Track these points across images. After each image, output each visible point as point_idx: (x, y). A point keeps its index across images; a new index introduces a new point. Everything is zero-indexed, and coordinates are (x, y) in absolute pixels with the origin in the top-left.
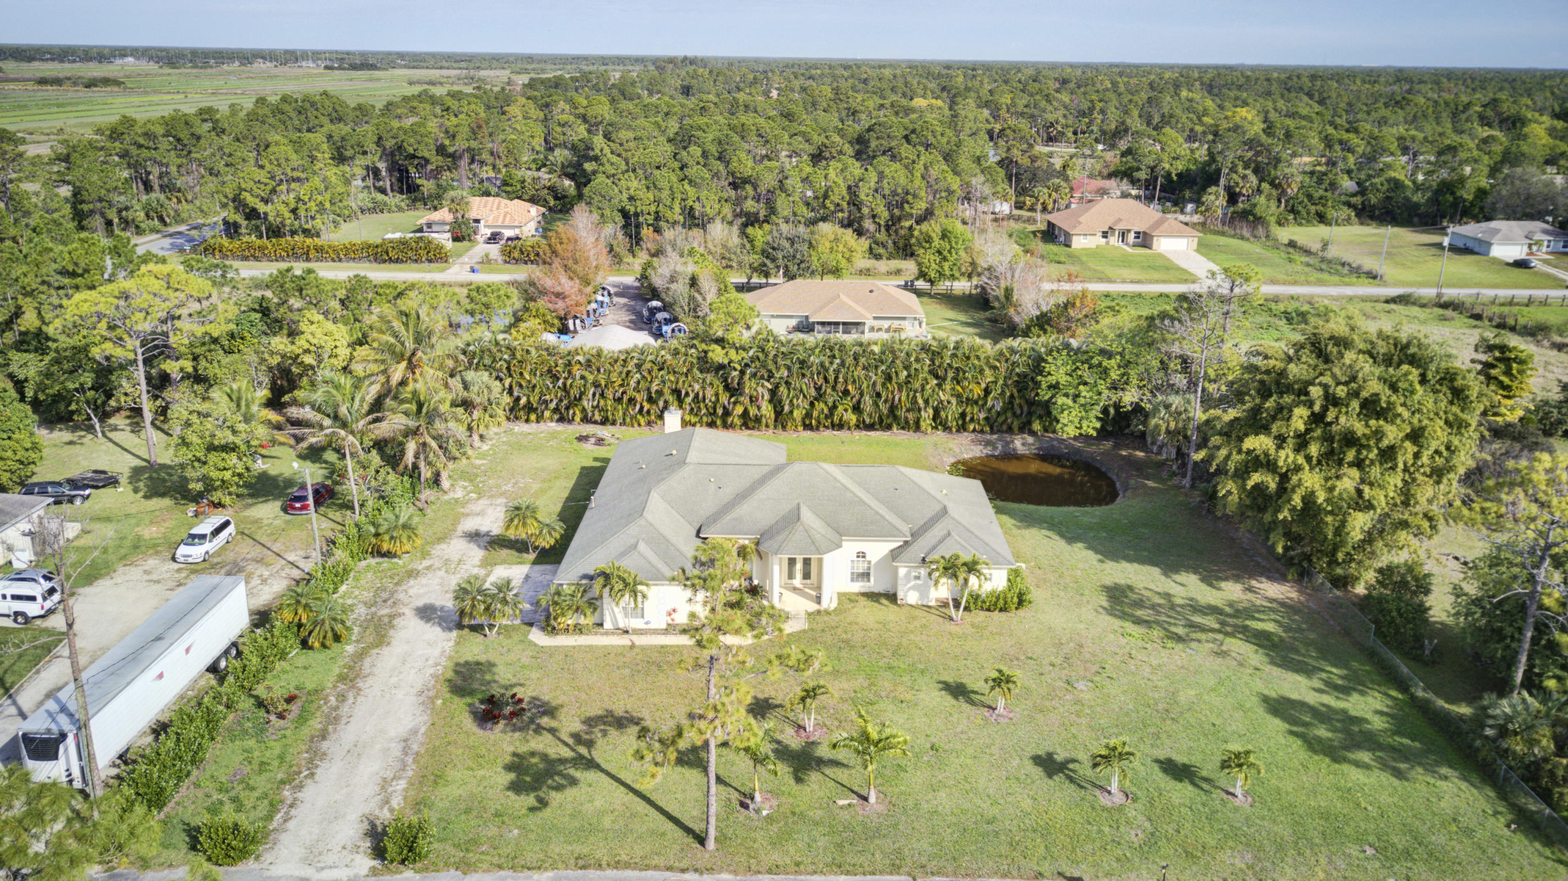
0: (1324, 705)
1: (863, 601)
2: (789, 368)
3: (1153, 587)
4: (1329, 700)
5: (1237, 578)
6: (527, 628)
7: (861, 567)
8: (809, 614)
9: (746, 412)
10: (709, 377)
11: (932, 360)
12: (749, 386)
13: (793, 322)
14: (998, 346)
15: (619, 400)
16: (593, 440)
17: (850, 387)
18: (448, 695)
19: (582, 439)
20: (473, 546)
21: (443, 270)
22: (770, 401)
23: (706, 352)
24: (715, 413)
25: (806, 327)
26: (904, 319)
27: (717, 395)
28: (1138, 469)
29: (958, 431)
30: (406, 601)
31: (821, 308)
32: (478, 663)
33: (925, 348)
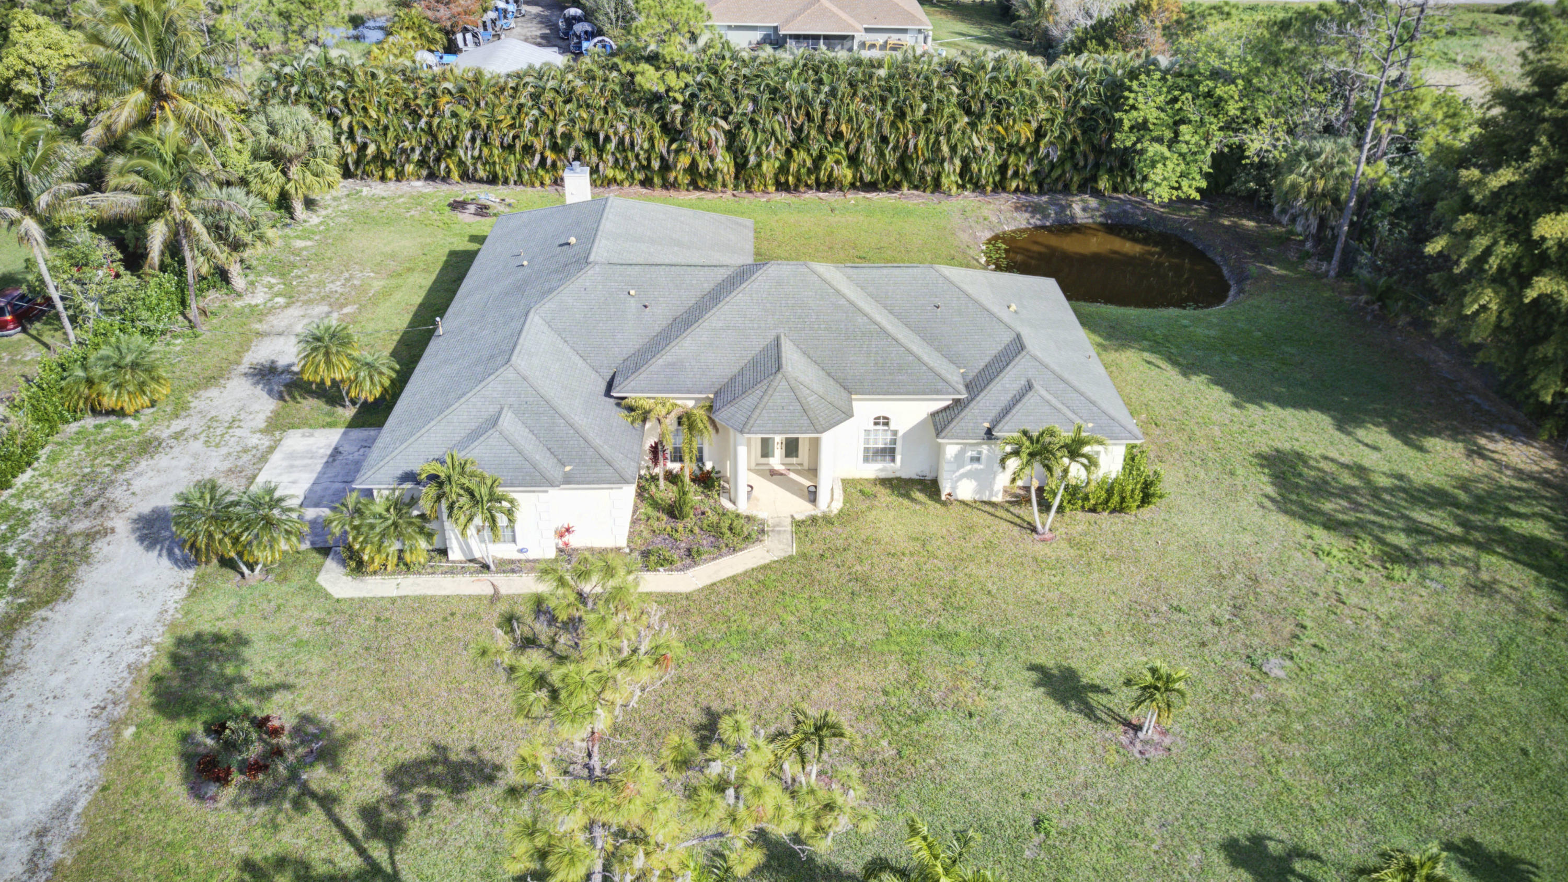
1: (885, 496)
2: (754, 100)
3: (1333, 454)
5: (1454, 435)
6: (316, 558)
7: (881, 439)
8: (798, 524)
9: (694, 164)
10: (639, 113)
11: (963, 88)
12: (698, 126)
13: (758, 36)
14: (1055, 67)
15: (510, 148)
16: (472, 208)
17: (843, 128)
18: (150, 715)
19: (458, 206)
20: (260, 392)
22: (729, 148)
23: (632, 75)
24: (648, 167)
25: (776, 40)
26: (904, 31)
27: (651, 139)
28: (1253, 248)
29: (994, 190)
30: (123, 504)
31: (795, 16)
32: (218, 638)
33: (951, 68)
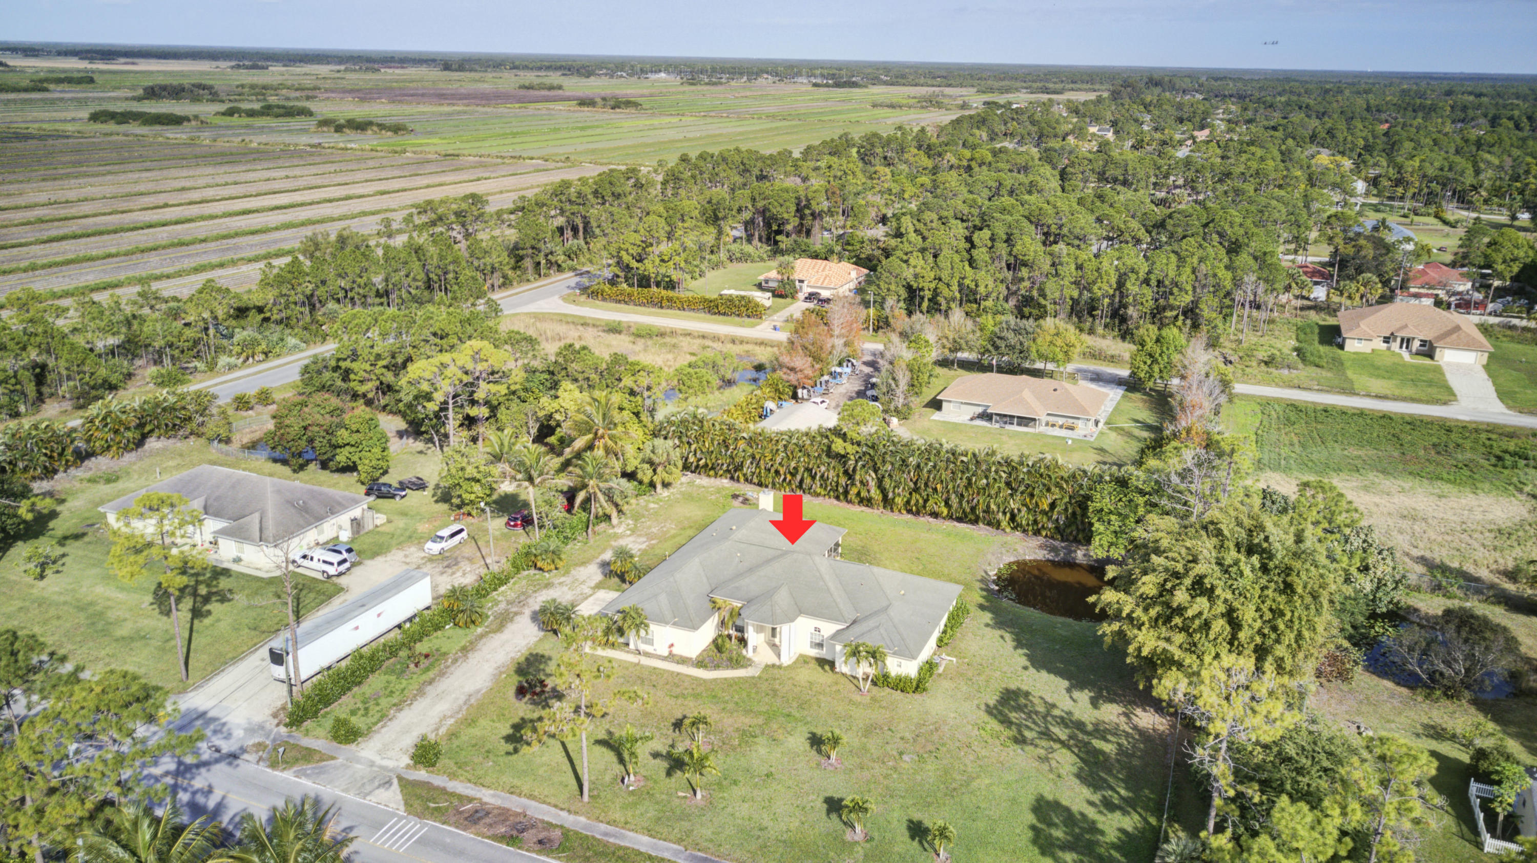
0: (1082, 814)
1: (814, 665)
2: (892, 464)
3: (1048, 696)
4: (1091, 813)
7: (817, 639)
8: (767, 666)
9: (860, 492)
11: (1010, 473)
12: (861, 473)
16: (741, 499)
17: (938, 486)
18: (512, 673)
19: (735, 497)
20: (599, 571)
21: (753, 326)
22: (878, 488)
24: (838, 490)
27: (838, 476)
29: (1032, 534)
30: (531, 604)
31: (1002, 401)
32: (542, 656)
